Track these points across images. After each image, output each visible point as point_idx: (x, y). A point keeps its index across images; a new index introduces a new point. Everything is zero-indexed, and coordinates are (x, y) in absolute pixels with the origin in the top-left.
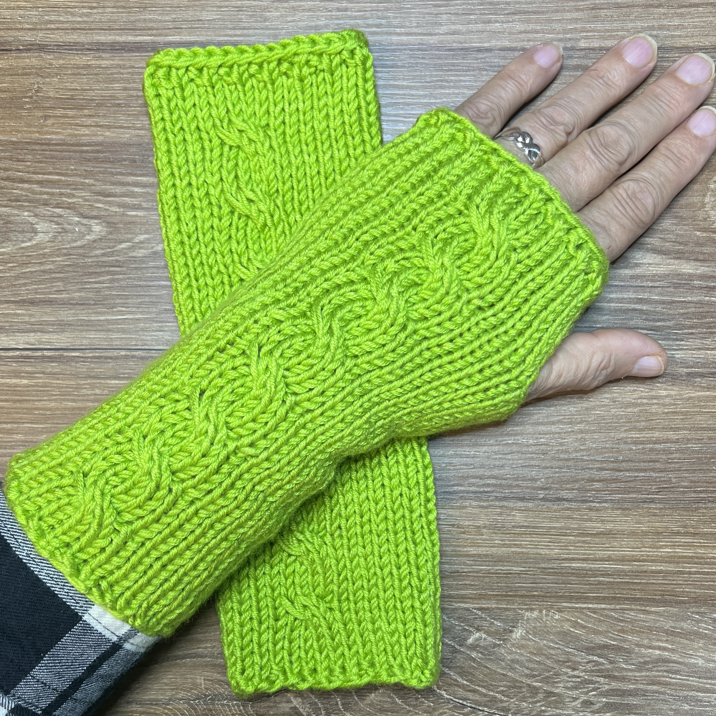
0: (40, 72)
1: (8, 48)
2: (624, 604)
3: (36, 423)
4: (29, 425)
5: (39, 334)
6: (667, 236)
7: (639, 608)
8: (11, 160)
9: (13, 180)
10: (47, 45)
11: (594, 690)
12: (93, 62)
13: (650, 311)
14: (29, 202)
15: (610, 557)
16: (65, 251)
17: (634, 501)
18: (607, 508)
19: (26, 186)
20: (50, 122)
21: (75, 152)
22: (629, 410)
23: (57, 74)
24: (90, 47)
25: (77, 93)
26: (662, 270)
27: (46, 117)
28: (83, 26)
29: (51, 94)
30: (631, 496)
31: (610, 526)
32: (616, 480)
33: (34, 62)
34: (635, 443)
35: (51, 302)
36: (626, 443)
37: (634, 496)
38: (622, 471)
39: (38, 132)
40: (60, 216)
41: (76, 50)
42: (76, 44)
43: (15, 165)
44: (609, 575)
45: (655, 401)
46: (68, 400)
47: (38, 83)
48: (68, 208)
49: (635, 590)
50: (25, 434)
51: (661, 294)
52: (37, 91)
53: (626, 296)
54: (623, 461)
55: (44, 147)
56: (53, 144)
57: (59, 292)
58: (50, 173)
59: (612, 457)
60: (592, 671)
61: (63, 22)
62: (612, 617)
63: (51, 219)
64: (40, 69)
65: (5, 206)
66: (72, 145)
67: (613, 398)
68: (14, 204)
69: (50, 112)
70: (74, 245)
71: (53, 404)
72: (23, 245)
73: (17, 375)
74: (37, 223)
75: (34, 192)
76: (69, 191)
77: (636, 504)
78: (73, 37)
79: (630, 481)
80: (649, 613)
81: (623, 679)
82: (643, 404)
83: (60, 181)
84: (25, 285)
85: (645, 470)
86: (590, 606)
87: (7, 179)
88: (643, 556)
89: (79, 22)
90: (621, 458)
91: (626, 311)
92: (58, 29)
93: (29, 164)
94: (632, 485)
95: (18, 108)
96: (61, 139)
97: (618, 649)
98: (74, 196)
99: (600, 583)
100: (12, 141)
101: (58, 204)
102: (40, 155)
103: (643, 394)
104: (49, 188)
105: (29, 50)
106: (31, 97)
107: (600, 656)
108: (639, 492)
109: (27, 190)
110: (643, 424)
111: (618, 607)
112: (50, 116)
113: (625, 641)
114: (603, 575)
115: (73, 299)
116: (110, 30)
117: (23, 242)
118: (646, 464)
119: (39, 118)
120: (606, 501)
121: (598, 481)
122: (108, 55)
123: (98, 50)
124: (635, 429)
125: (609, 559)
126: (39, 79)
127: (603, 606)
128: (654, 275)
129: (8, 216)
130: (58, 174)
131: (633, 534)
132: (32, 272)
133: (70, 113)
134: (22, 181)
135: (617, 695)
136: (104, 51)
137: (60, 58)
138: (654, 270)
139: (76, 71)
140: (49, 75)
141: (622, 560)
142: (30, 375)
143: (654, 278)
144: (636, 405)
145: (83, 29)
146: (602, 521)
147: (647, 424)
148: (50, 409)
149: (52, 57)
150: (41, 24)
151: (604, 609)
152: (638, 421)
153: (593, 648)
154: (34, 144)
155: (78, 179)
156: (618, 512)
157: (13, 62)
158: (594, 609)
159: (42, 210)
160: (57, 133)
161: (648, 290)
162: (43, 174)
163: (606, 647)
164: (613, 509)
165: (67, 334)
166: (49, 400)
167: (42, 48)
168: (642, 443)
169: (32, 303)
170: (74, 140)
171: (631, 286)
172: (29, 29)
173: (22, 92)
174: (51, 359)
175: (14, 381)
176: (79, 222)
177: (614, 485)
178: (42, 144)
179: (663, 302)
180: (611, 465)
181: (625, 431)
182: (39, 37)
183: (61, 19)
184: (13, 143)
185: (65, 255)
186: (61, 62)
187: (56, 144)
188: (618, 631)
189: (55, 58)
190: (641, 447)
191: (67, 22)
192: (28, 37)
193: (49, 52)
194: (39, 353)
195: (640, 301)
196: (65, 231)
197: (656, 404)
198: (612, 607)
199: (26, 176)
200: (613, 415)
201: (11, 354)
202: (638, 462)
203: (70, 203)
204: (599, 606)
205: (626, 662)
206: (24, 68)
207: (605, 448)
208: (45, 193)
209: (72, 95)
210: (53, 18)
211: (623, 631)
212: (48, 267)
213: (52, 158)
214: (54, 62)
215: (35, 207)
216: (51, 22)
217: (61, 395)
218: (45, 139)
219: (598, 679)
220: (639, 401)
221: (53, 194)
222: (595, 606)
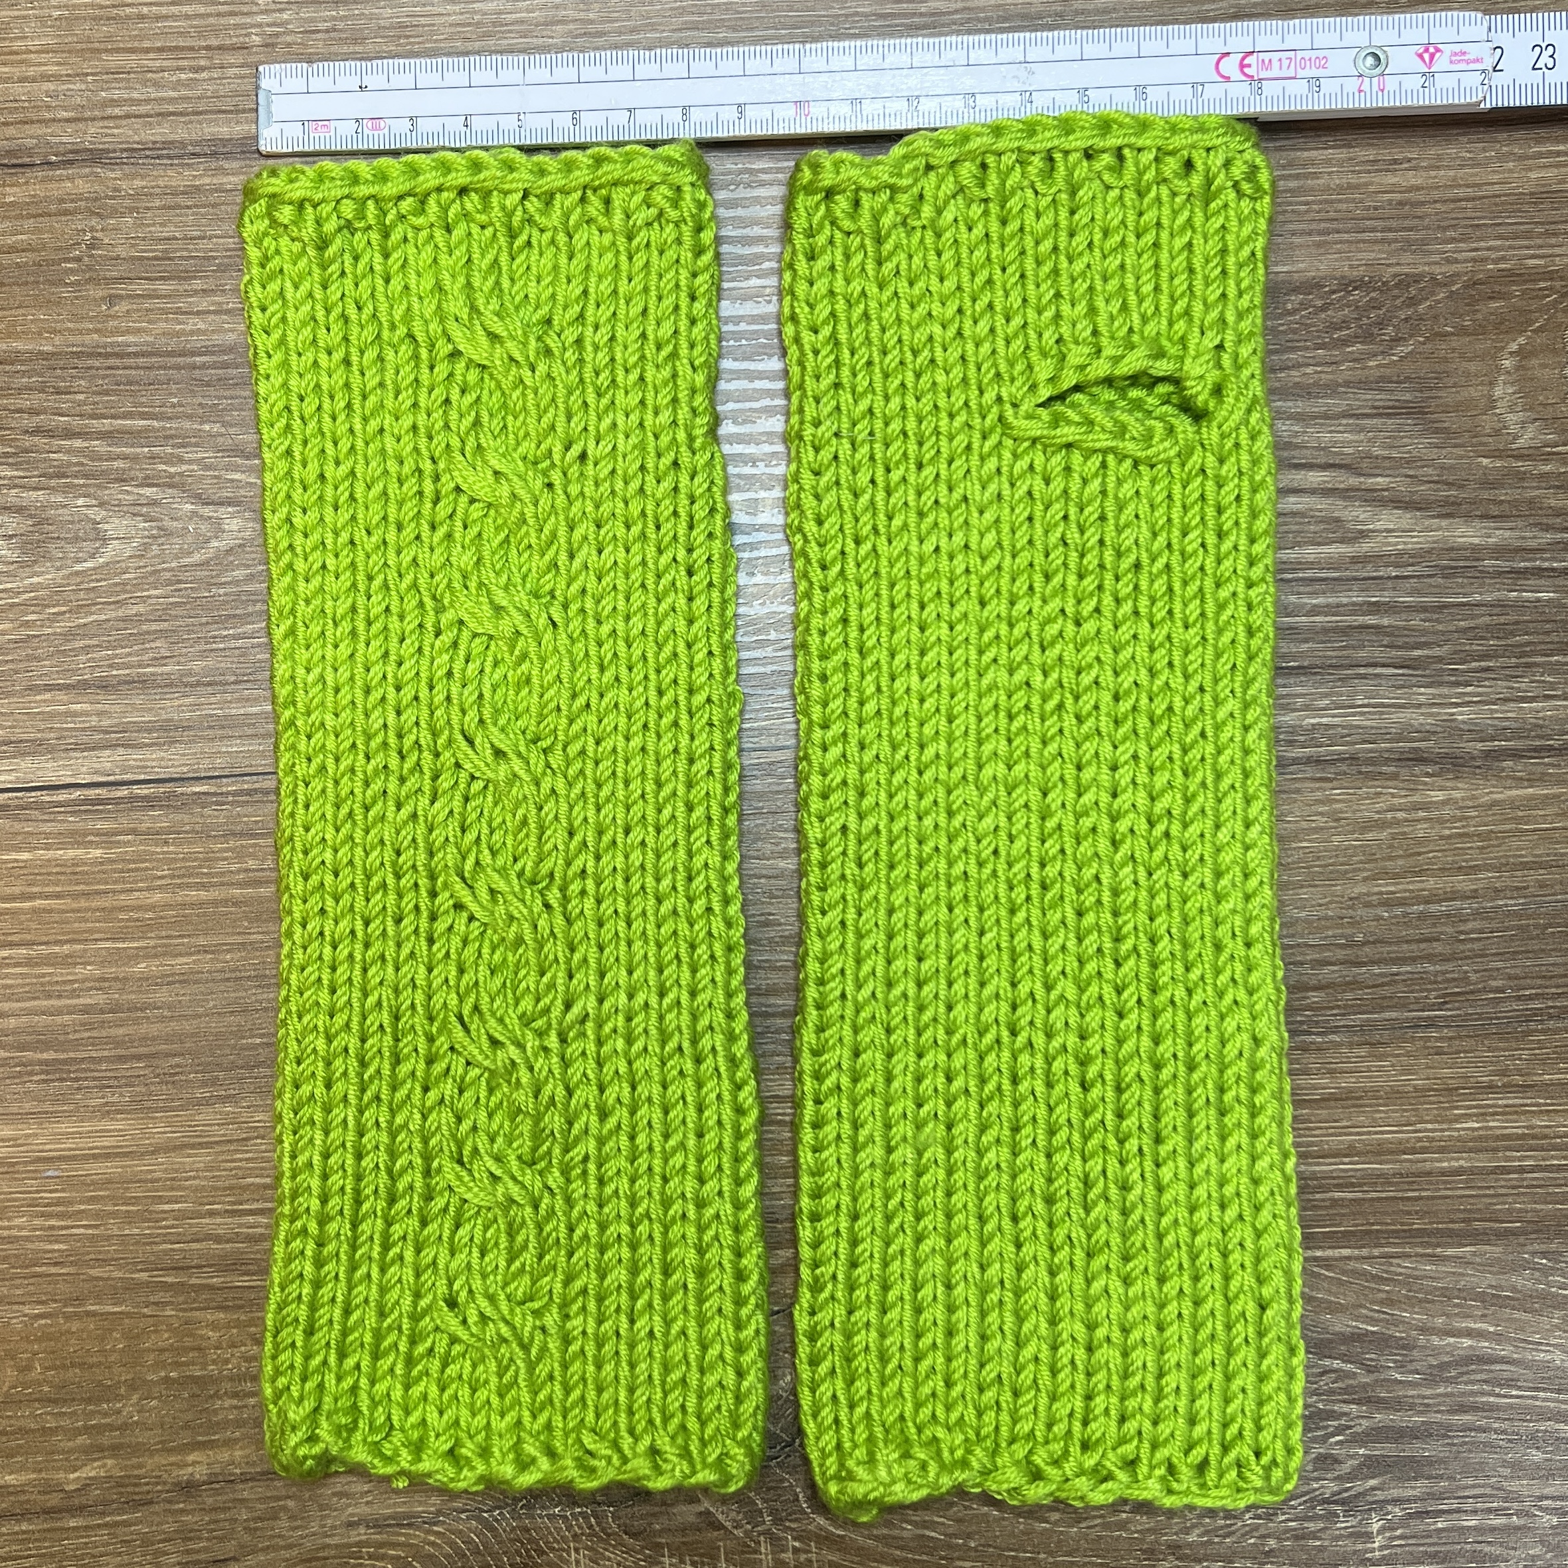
0: (96, 207)
1: (27, 160)
2: (1389, 1244)
3: (124, 940)
4: (108, 945)
5: (121, 751)
6: (1420, 472)
7: (1420, 1250)
8: (43, 391)
9: (50, 433)
10: (108, 151)
11: (1339, 1431)
12: (207, 180)
13: (1398, 628)
14: (86, 477)
15: (1351, 1146)
16: (168, 575)
17: (1394, 1026)
18: (1340, 1044)
19: (78, 443)
20: (121, 308)
21: (178, 368)
22: (1369, 836)
23: (132, 210)
24: (198, 150)
25: (175, 245)
26: (1415, 541)
27: (112, 300)
28: (180, 107)
29: (122, 251)
30: (1387, 1015)
31: (1348, 1082)
32: (1354, 984)
33: (82, 186)
34: (1387, 904)
35: (143, 683)
36: (1368, 905)
37: (1394, 1015)
38: (1364, 964)
39: (97, 331)
40: (154, 503)
41: (169, 157)
42: (168, 144)
43: (52, 401)
44: (1353, 1185)
45: (1421, 814)
46: (189, 886)
47: (92, 230)
48: (171, 486)
49: (1409, 1213)
50: (102, 964)
51: (1419, 592)
52: (92, 246)
53: (1345, 600)
54: (1364, 944)
55: (112, 362)
56: (129, 355)
57: (160, 660)
58: (125, 416)
59: (1342, 936)
60: (1332, 1392)
61: (138, 102)
62: (1364, 1274)
63: (134, 509)
64: (96, 199)
65: (36, 489)
66: (171, 354)
67: (1336, 812)
68: (53, 482)
69: (120, 289)
70: (187, 561)
71: (157, 897)
72: (78, 567)
73: (78, 838)
74: (105, 521)
75: (96, 457)
76: (169, 450)
77: (1398, 1033)
78: (161, 132)
79: (1383, 985)
80: (1445, 1259)
81: (1397, 1405)
82: (1397, 822)
83: (147, 430)
84: (86, 649)
85: (1413, 960)
86: (1319, 1253)
87: (37, 431)
88: (1420, 1140)
89: (172, 100)
90: (1360, 937)
91: (1346, 631)
92: (128, 116)
93: (81, 397)
94: (1386, 991)
95: (53, 283)
96: (147, 344)
97: (1382, 1342)
98: (181, 461)
99: (1335, 1202)
100: (40, 353)
101: (147, 477)
102: (104, 377)
103: (1396, 801)
104: (127, 445)
105: (71, 162)
106: (78, 259)
107: (1345, 1358)
108: (1403, 1005)
109: (80, 451)
110: (1400, 862)
111: (1376, 1252)
112: (121, 297)
113: (1397, 1322)
114: (1340, 1187)
115: (190, 673)
116: (238, 112)
117: (78, 561)
118: (1414, 947)
119: (97, 302)
120: (1335, 1030)
121: (1315, 988)
122: (235, 165)
123: (214, 154)
124: (1385, 874)
125: (1350, 1152)
126: (94, 222)
127: (1346, 1252)
128: (1401, 554)
129: (43, 508)
130: (144, 416)
131: (1395, 1095)
132: (99, 623)
133: (163, 287)
134: (70, 434)
135: (1387, 1440)
136: (228, 155)
137: (134, 176)
138: (1398, 543)
139: (170, 200)
140: (114, 212)
141: (1379, 1151)
142: (107, 838)
143: (1400, 559)
144: (1382, 825)
145: (181, 114)
146: (1331, 1072)
147: (1411, 861)
148: (152, 908)
149: (118, 174)
150: (94, 107)
151: (1349, 1258)
152: (1391, 858)
153: (1331, 1341)
154: (91, 355)
155: (187, 425)
156: (1363, 1052)
157: (39, 190)
158: (1326, 1259)
159: (114, 492)
160: (138, 331)
161: (1390, 584)
162: (113, 417)
163: (1358, 1337)
164: (1351, 1045)
165: (180, 748)
166: (148, 889)
167: (96, 157)
168: (1402, 903)
169: (104, 686)
170: (173, 345)
171: (1355, 579)
172: (68, 120)
173: (60, 249)
174: (150, 802)
175: (71, 853)
176: (194, 513)
177: (1349, 995)
178: (107, 356)
179: (1424, 609)
180: (1340, 954)
181: (1365, 879)
182: (91, 135)
183: (135, 95)
184: (46, 356)
185: (169, 583)
186: (138, 183)
187: (136, 355)
188: (1381, 1302)
189: (126, 177)
190: (1399, 911)
191: (148, 101)
192: (67, 137)
193: (114, 164)
194: (123, 792)
195: (1375, 608)
196: (167, 533)
197: (1425, 819)
198: (1365, 1252)
199: (77, 422)
200: (1337, 848)
201: (62, 796)
202: (1397, 943)
203: (172, 476)
204: (1336, 1253)
205: (1400, 1366)
206: (62, 201)
207: (1326, 918)
208: (118, 457)
209: (165, 251)
210: (116, 94)
211: (1390, 1302)
212: (134, 610)
213: (130, 383)
214: (124, 185)
215: (98, 486)
216: (114, 103)
217: (173, 877)
218: (112, 344)
219: (1345, 1408)
220: (1389, 815)
221: (135, 458)
222: (1329, 1253)
